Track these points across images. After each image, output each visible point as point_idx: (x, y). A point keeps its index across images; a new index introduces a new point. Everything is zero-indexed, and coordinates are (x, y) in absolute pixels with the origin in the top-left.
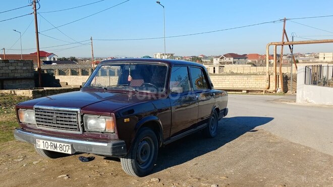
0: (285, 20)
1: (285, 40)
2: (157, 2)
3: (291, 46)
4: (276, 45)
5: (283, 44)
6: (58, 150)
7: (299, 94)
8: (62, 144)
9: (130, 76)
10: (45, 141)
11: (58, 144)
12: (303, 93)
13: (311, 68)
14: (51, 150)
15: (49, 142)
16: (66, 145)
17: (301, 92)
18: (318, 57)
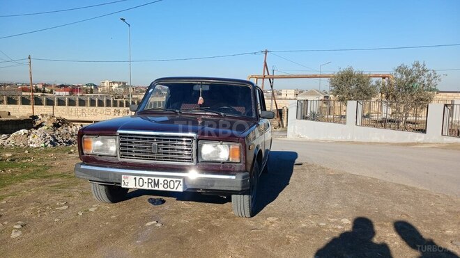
0: (266, 52)
1: (266, 74)
2: (122, 19)
3: (271, 80)
4: (257, 78)
5: (264, 78)
6: (161, 188)
7: (290, 129)
8: (169, 179)
9: (201, 98)
10: (138, 178)
11: (161, 180)
12: (294, 128)
13: (302, 102)
14: (147, 188)
15: (146, 179)
16: (175, 180)
17: (292, 127)
18: (281, 94)
